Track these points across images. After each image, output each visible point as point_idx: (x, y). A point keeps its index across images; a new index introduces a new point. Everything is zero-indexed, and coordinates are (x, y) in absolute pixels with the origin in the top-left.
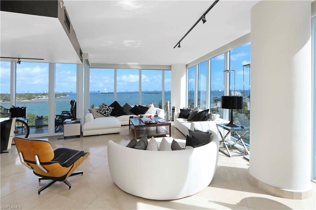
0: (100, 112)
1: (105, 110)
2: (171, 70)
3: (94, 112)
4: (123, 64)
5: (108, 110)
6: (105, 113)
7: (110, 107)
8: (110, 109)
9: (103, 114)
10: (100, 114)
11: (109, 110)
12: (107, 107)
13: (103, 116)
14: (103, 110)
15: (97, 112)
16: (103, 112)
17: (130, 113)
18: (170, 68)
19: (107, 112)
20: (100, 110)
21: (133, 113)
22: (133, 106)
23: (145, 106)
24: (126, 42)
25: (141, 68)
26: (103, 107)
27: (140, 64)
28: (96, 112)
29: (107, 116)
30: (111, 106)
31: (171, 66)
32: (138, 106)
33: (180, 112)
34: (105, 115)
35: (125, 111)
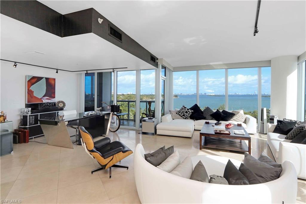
0: (179, 113)
1: (184, 112)
2: (270, 66)
3: (174, 114)
4: (205, 64)
5: (186, 112)
6: (184, 115)
7: (189, 110)
8: (189, 111)
9: (182, 116)
10: (179, 116)
11: (188, 113)
12: (186, 109)
13: (182, 118)
14: (182, 112)
15: (177, 113)
16: (182, 114)
17: (211, 118)
18: (268, 63)
19: (185, 114)
20: (179, 112)
21: (214, 119)
22: (215, 111)
23: (230, 111)
24: (187, 40)
25: (227, 68)
26: (182, 109)
27: (224, 63)
28: (175, 113)
29: (185, 119)
30: (191, 109)
31: (271, 60)
32: (221, 111)
33: (277, 123)
34: (183, 117)
35: (204, 115)
